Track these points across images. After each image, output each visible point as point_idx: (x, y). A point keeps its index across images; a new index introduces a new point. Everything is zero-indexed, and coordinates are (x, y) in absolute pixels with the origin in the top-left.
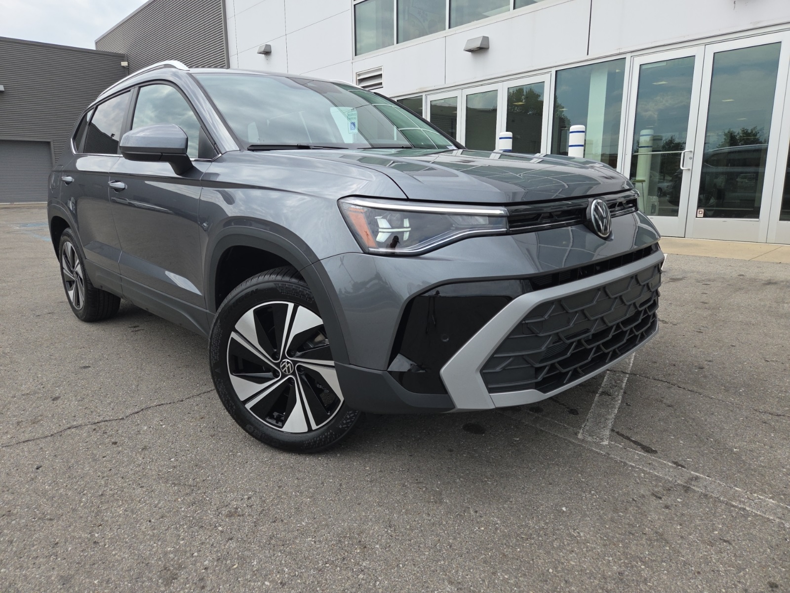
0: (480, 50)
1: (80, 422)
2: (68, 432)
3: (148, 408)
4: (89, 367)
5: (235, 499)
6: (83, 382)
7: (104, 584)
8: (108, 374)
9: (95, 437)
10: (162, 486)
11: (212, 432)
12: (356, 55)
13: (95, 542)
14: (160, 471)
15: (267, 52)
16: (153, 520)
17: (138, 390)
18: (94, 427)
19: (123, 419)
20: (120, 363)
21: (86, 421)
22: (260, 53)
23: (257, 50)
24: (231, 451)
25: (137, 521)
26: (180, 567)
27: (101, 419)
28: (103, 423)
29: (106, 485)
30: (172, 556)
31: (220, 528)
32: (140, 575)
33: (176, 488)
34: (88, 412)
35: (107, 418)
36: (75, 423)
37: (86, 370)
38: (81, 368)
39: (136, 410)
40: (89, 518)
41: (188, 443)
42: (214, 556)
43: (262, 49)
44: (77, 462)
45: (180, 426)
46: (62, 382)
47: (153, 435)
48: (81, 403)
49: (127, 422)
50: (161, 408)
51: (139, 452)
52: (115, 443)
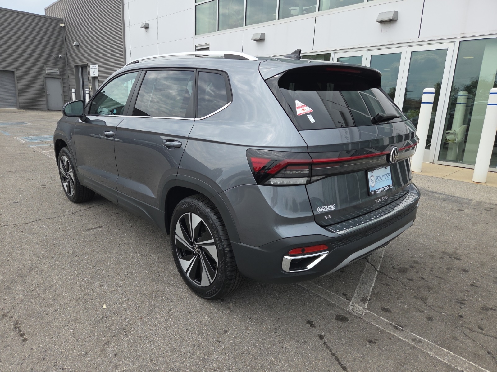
0: (261, 40)
1: (9, 223)
2: (4, 227)
3: (39, 220)
4: (18, 203)
5: (64, 250)
6: (13, 209)
7: (8, 271)
8: (25, 206)
9: (14, 229)
10: (37, 246)
11: (64, 229)
12: (196, 35)
13: (7, 260)
14: (38, 241)
15: (146, 27)
16: (30, 255)
17: (37, 213)
18: (14, 226)
19: (27, 223)
20: (32, 202)
21: (12, 224)
22: (142, 28)
23: (140, 25)
24: (69, 236)
25: (24, 255)
26: (36, 267)
27: (18, 223)
28: (19, 225)
29: (15, 245)
30: (34, 265)
31: (54, 258)
32: (21, 269)
33: (42, 246)
34: (13, 220)
35: (21, 223)
36: (7, 224)
37: (16, 204)
38: (14, 203)
39: (34, 220)
40: (7, 254)
41: (52, 233)
42: (49, 265)
43: (144, 26)
44: (5, 237)
45: (51, 227)
46: (4, 208)
47: (39, 229)
48: (11, 217)
49: (29, 225)
50: (45, 220)
51: (31, 235)
52: (22, 232)
